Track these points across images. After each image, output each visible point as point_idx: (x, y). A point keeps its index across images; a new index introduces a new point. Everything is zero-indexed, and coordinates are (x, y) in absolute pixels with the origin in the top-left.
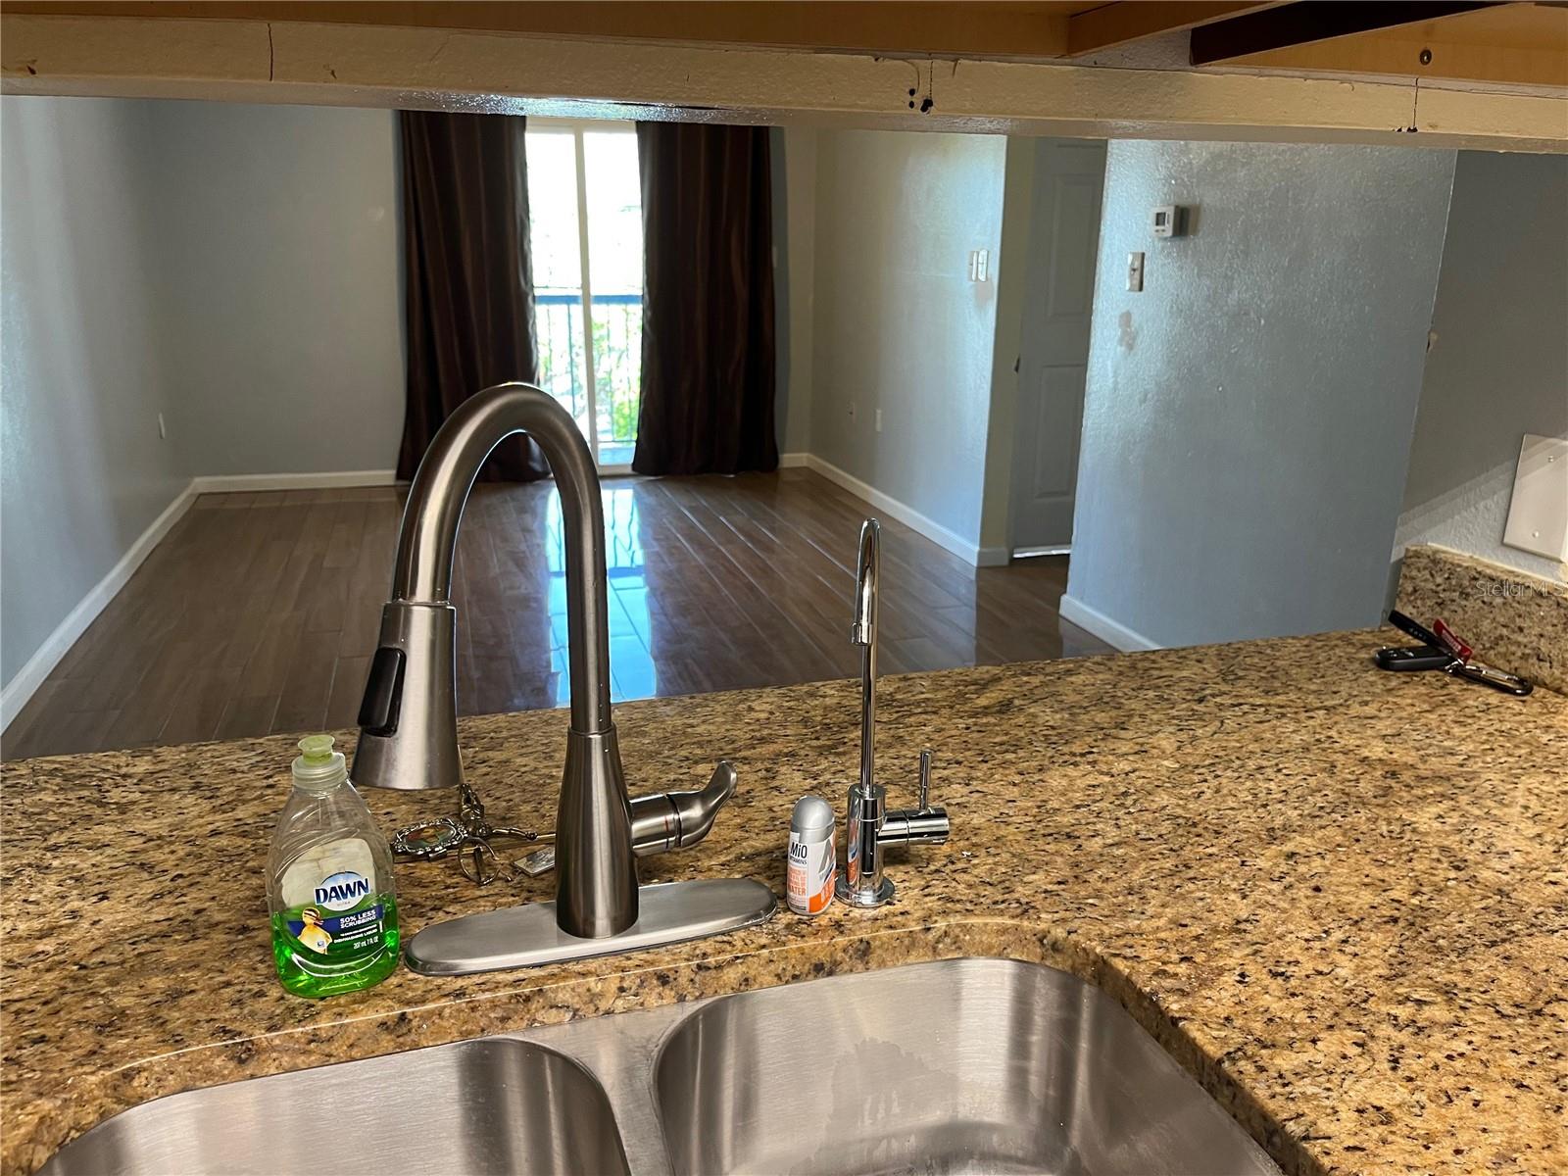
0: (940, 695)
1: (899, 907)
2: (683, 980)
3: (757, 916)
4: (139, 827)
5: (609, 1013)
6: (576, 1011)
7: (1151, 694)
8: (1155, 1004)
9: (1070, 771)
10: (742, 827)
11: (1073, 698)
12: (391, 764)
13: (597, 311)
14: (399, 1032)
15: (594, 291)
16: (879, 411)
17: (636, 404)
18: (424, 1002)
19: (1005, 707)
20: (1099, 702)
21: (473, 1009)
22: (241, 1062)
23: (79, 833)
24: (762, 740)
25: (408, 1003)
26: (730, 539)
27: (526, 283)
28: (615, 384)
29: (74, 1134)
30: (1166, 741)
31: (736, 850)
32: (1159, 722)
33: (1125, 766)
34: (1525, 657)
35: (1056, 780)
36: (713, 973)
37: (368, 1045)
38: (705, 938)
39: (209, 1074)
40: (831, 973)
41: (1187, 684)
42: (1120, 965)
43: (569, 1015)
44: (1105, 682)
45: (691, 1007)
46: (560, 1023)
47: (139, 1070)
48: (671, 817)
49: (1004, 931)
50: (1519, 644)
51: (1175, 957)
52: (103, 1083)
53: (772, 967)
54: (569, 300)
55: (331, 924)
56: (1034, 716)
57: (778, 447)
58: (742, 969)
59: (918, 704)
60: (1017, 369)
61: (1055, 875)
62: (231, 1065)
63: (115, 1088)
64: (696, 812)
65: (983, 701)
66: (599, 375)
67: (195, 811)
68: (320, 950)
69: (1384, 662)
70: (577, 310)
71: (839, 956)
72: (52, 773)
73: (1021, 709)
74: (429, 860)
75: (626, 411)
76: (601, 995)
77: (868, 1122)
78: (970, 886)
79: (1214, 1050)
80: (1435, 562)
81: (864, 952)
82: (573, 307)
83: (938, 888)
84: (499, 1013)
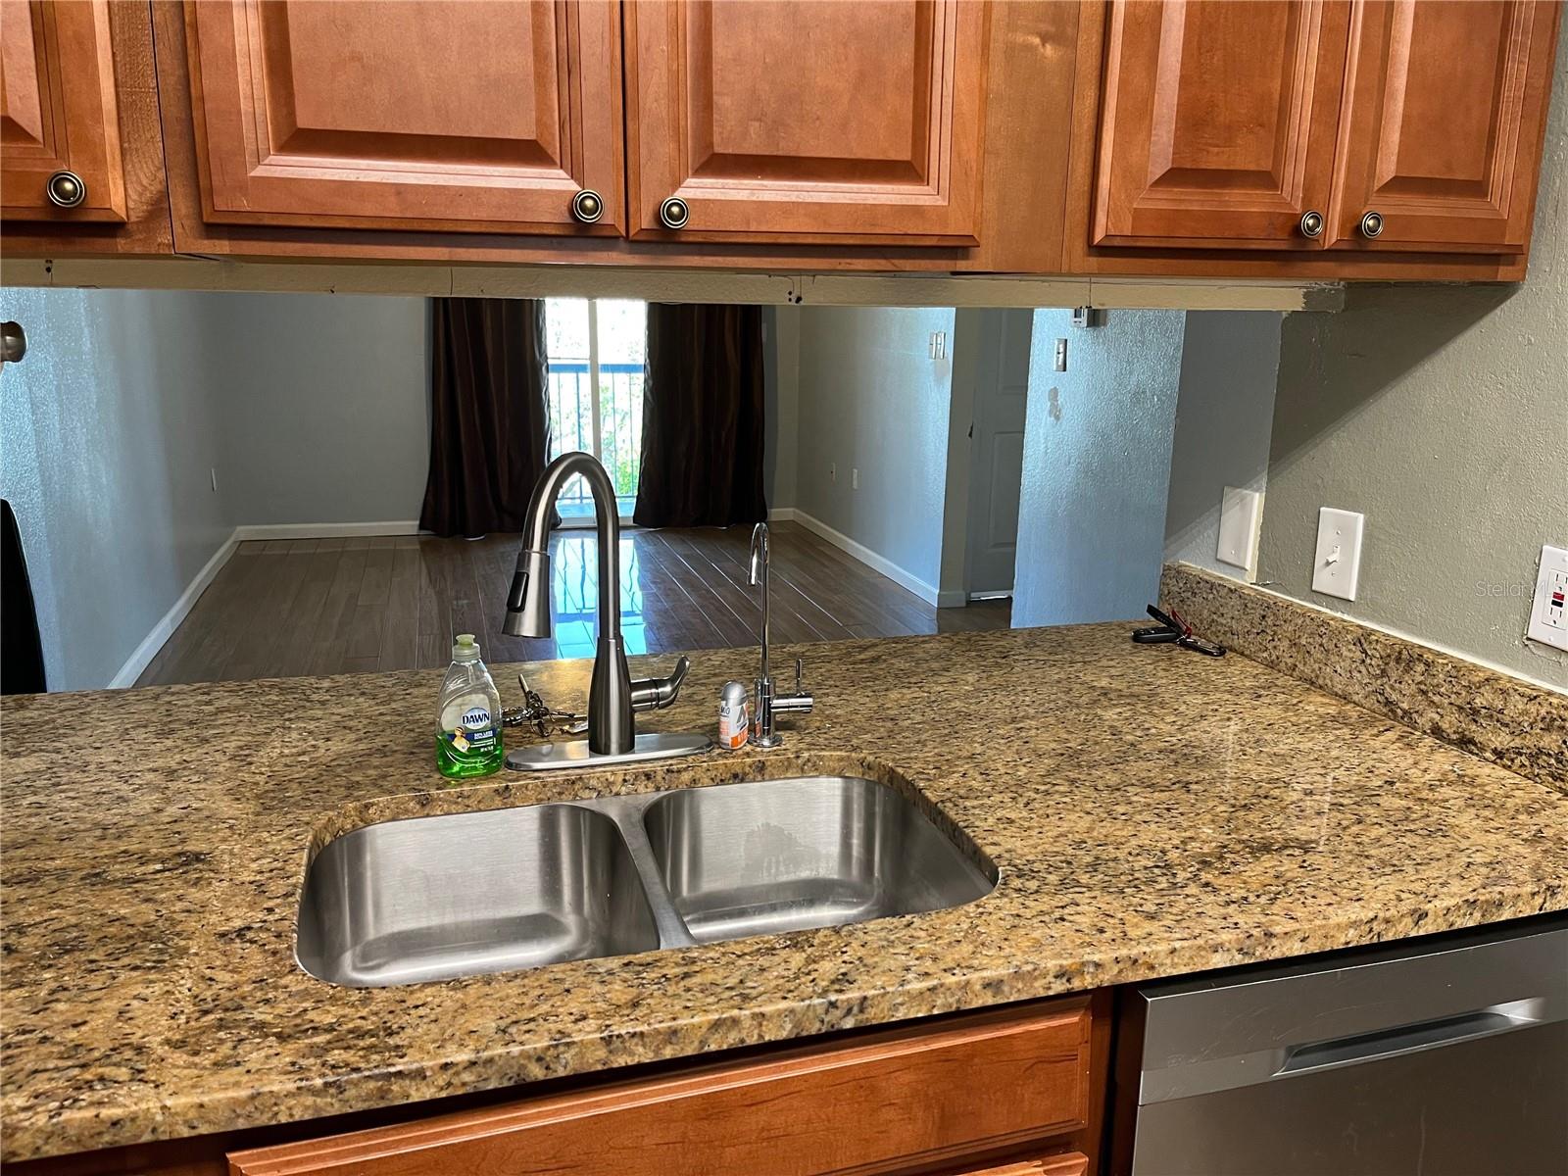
0: (835, 653)
1: (783, 747)
2: (659, 778)
3: (701, 748)
4: (335, 711)
5: (618, 794)
6: (599, 792)
7: (974, 654)
8: (913, 785)
9: (905, 691)
10: (697, 714)
11: (921, 655)
12: (520, 624)
13: (605, 379)
14: (505, 798)
15: (602, 360)
16: (856, 471)
17: (637, 463)
18: (518, 781)
19: (875, 660)
20: (938, 657)
21: (544, 786)
22: (423, 805)
23: (300, 713)
24: (715, 675)
25: (510, 781)
26: (720, 583)
27: (541, 355)
28: (619, 444)
29: (341, 833)
30: (971, 678)
31: (693, 724)
32: (972, 668)
33: (940, 689)
34: (1225, 633)
35: (894, 695)
36: (676, 775)
37: (488, 803)
38: (672, 758)
39: (406, 811)
40: (742, 781)
41: (1000, 649)
42: (900, 770)
43: (595, 794)
44: (945, 647)
45: (663, 793)
46: (591, 798)
47: (373, 804)
48: (654, 690)
49: (841, 759)
50: (1222, 624)
51: (931, 767)
52: (355, 808)
53: (709, 773)
54: (578, 369)
55: (469, 736)
56: (893, 664)
57: (767, 503)
58: (692, 773)
59: (819, 658)
60: (970, 435)
61: (877, 735)
62: (418, 807)
63: (361, 812)
64: (668, 689)
65: (862, 656)
66: (604, 435)
67: (367, 705)
68: (463, 751)
69: (1138, 637)
70: (585, 378)
71: (747, 769)
72: (271, 687)
73: (885, 661)
74: (512, 726)
75: (629, 470)
76: (613, 783)
77: (765, 874)
78: (826, 739)
79: (934, 800)
80: (1178, 572)
81: (761, 768)
82: (581, 375)
83: (808, 739)
84: (557, 790)
